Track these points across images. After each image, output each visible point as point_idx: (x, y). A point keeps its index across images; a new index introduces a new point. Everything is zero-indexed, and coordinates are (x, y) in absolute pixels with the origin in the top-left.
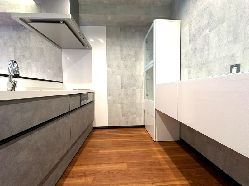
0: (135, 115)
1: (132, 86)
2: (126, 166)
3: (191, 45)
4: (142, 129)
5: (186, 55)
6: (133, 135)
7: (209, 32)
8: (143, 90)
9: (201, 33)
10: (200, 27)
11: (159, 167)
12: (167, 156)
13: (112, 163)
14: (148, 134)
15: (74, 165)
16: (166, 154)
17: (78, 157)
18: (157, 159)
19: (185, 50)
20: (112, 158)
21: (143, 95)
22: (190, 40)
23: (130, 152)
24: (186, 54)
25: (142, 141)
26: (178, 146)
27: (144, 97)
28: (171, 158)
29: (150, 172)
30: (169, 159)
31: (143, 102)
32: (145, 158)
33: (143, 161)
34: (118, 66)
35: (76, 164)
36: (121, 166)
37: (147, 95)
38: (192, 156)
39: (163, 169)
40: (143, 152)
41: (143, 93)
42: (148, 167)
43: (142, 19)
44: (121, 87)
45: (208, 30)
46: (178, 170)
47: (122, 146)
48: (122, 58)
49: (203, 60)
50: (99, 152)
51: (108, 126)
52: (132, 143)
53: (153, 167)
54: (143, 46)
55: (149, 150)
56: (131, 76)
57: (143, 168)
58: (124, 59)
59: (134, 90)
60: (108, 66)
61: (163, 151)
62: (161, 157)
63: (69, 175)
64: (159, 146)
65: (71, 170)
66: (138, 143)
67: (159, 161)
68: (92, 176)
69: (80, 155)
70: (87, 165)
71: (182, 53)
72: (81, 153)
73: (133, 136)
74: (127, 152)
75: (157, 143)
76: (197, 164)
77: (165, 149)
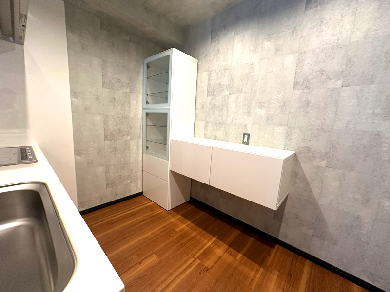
0: (129, 181)
1: (124, 135)
2: (156, 257)
3: (209, 98)
4: (140, 198)
5: (203, 107)
7: (229, 95)
8: (141, 140)
9: (221, 91)
10: (220, 84)
12: (189, 222)
13: (135, 265)
14: (153, 203)
18: (182, 230)
20: (129, 258)
21: (141, 148)
23: (148, 237)
25: (152, 217)
26: (192, 207)
28: (193, 222)
31: (140, 159)
33: (170, 240)
34: (98, 97)
36: (150, 261)
37: (147, 148)
40: (163, 229)
42: (179, 244)
44: (104, 137)
45: (228, 92)
46: (204, 232)
47: (129, 235)
48: (104, 83)
49: (221, 120)
53: (184, 241)
55: (168, 224)
56: (122, 117)
58: (109, 85)
59: (126, 141)
60: (73, 94)
61: (182, 218)
62: (184, 226)
64: (175, 214)
66: (149, 220)
67: (186, 232)
73: (135, 214)
74: (144, 239)
75: (172, 212)
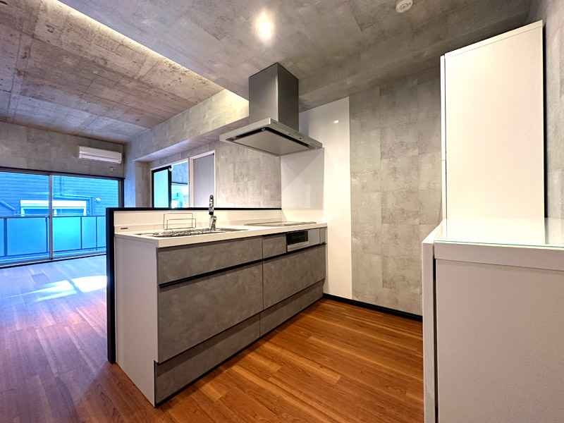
0: (418, 290)
2: (338, 379)
5: (556, 129)
6: (400, 334)
13: (318, 363)
15: (267, 341)
18: (417, 403)
20: (323, 356)
22: (562, 83)
23: (365, 362)
24: (556, 126)
29: (377, 414)
32: (388, 387)
33: (378, 389)
34: (375, 171)
35: (271, 340)
36: (329, 375)
40: (392, 374)
42: (378, 404)
44: (381, 219)
47: (355, 344)
48: (382, 154)
50: (311, 338)
51: (351, 299)
52: (383, 349)
55: (411, 378)
56: (407, 191)
57: (368, 399)
58: (388, 154)
59: (414, 225)
60: (353, 174)
63: (257, 350)
65: (261, 345)
67: (417, 410)
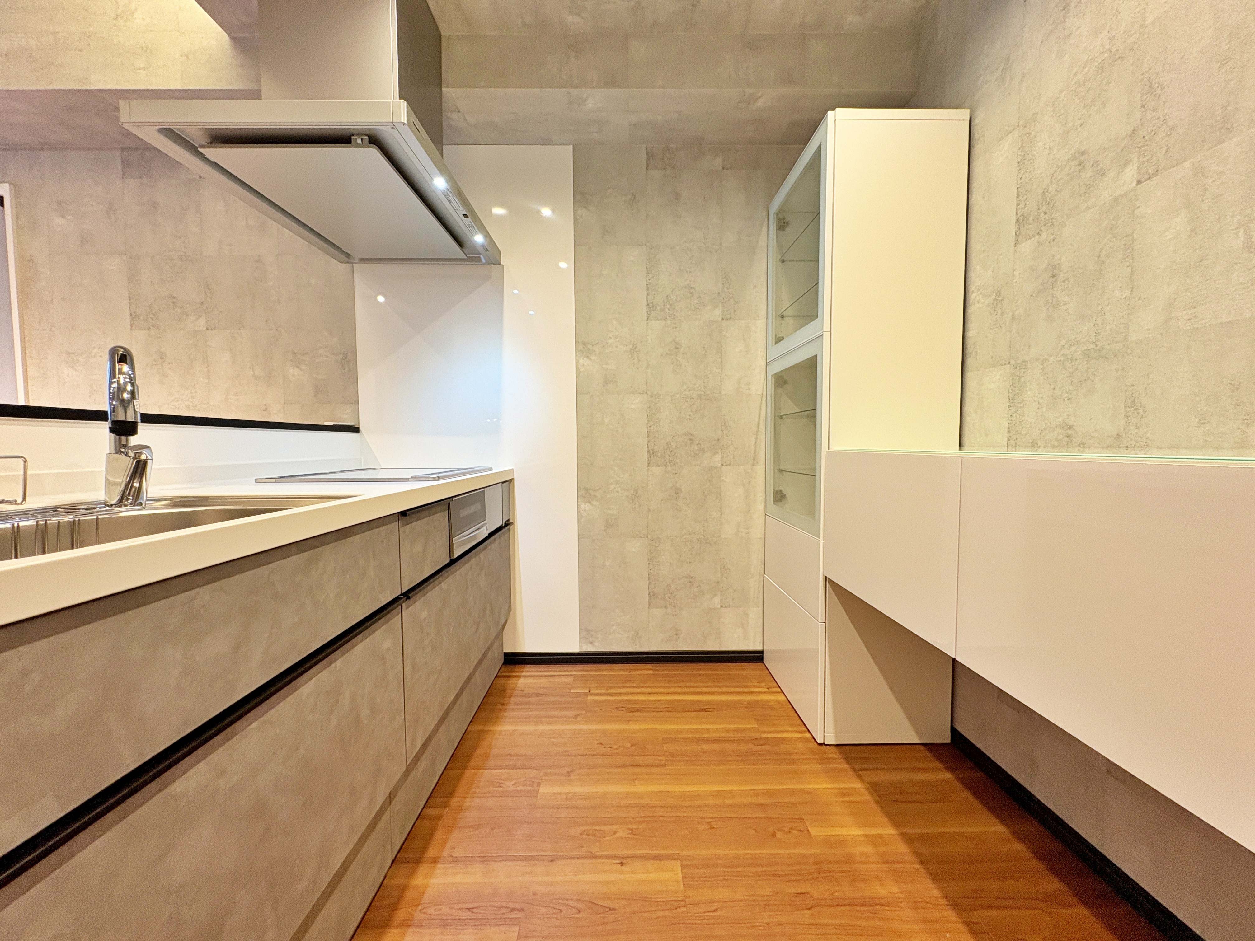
0: (717, 600)
1: (703, 451)
2: (680, 878)
3: (1026, 247)
4: (749, 669)
5: (998, 299)
6: (708, 702)
7: (1139, 182)
8: (760, 470)
9: (1088, 186)
10: (1083, 153)
11: (846, 891)
12: (889, 831)
13: (606, 857)
14: (782, 698)
15: (418, 862)
16: (885, 820)
17: (439, 817)
18: (841, 842)
19: (990, 273)
20: (607, 828)
21: (760, 497)
22: (1021, 221)
23: (698, 796)
24: (999, 293)
25: (752, 740)
26: (948, 775)
27: (761, 507)
28: (908, 839)
29: (805, 917)
30: (902, 848)
31: (757, 532)
32: (774, 835)
34: (635, 346)
35: (431, 852)
36: (653, 876)
37: (779, 497)
38: (1021, 838)
39: (870, 903)
40: (761, 800)
41: (760, 488)
43: (760, 104)
44: (646, 455)
45: (1130, 173)
46: (951, 914)
47: (649, 760)
48: (651, 306)
49: (1098, 333)
50: (543, 790)
51: (577, 650)
52: (706, 747)
53: (818, 891)
54: (762, 242)
55: (793, 792)
56: (700, 397)
57: (768, 891)
58: (662, 310)
59: (711, 468)
60: (581, 347)
61: (867, 797)
62: (856, 832)
63: (400, 914)
64: (846, 770)
65: (404, 888)
66: (734, 747)
67: (849, 859)
68: (514, 922)
69: (445, 805)
70: (485, 859)
71: (972, 288)
72: (451, 795)
73: (705, 709)
74: (683, 796)
75: (834, 754)
76: (1053, 885)
77: (874, 788)
